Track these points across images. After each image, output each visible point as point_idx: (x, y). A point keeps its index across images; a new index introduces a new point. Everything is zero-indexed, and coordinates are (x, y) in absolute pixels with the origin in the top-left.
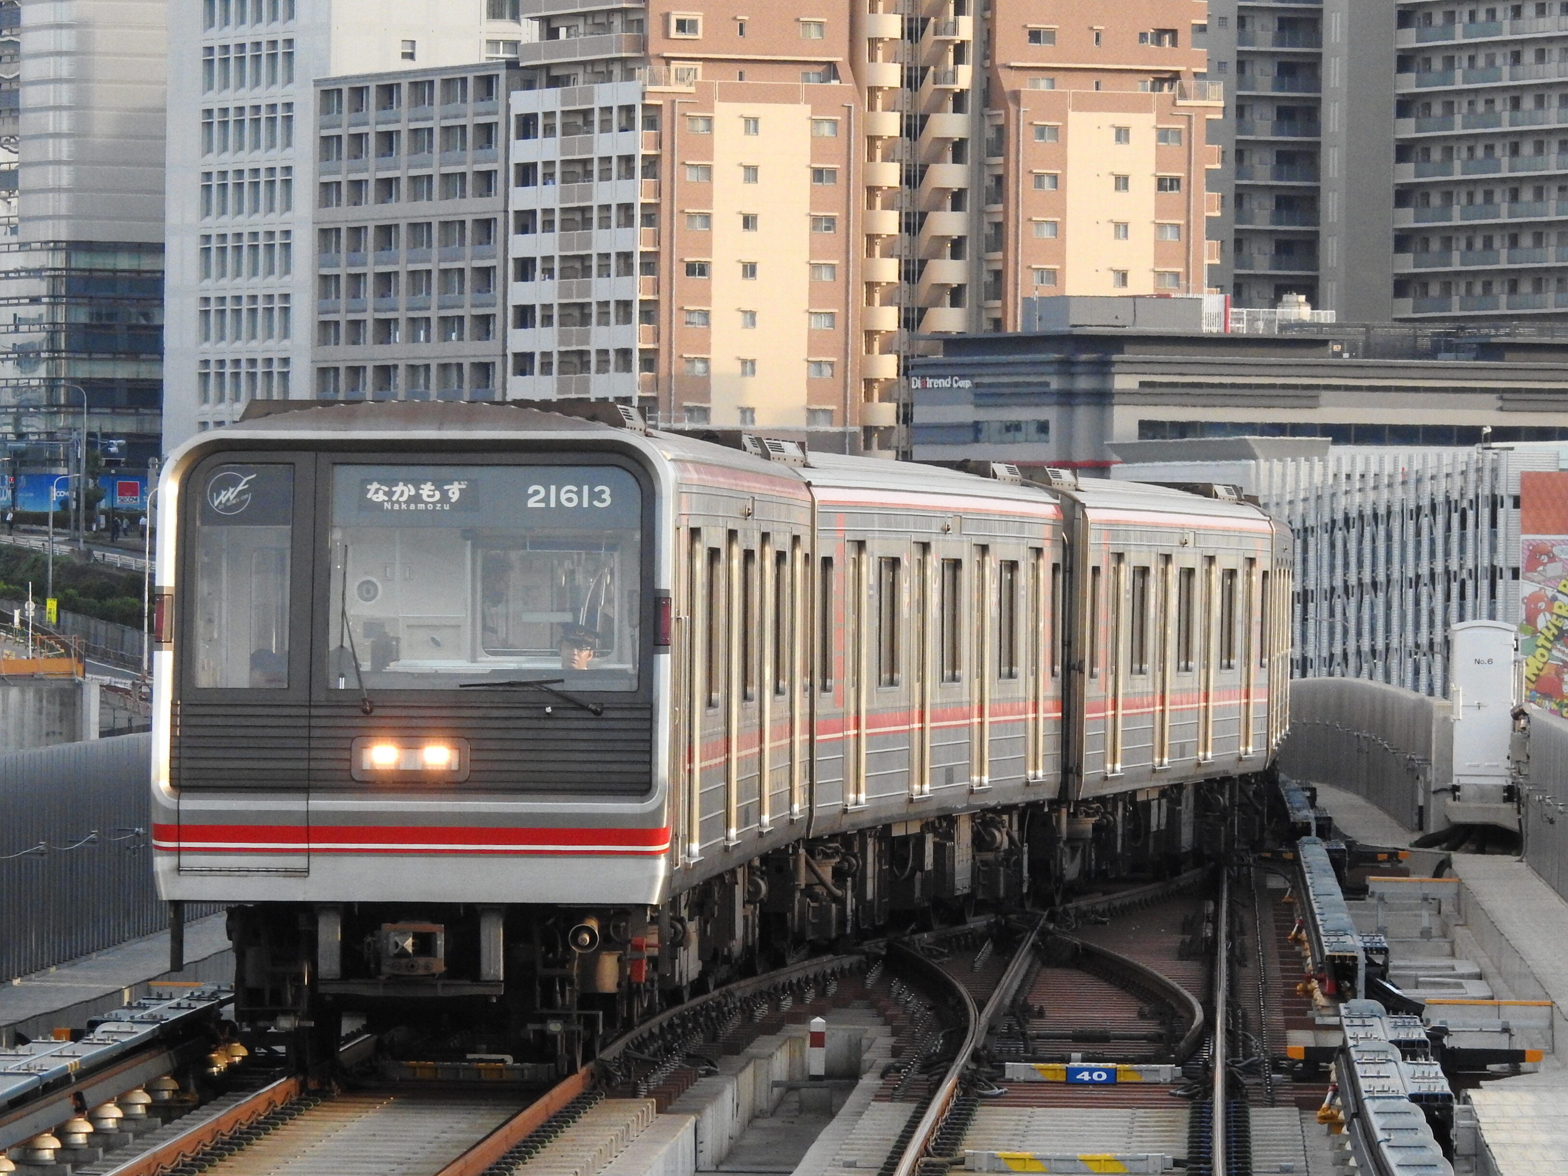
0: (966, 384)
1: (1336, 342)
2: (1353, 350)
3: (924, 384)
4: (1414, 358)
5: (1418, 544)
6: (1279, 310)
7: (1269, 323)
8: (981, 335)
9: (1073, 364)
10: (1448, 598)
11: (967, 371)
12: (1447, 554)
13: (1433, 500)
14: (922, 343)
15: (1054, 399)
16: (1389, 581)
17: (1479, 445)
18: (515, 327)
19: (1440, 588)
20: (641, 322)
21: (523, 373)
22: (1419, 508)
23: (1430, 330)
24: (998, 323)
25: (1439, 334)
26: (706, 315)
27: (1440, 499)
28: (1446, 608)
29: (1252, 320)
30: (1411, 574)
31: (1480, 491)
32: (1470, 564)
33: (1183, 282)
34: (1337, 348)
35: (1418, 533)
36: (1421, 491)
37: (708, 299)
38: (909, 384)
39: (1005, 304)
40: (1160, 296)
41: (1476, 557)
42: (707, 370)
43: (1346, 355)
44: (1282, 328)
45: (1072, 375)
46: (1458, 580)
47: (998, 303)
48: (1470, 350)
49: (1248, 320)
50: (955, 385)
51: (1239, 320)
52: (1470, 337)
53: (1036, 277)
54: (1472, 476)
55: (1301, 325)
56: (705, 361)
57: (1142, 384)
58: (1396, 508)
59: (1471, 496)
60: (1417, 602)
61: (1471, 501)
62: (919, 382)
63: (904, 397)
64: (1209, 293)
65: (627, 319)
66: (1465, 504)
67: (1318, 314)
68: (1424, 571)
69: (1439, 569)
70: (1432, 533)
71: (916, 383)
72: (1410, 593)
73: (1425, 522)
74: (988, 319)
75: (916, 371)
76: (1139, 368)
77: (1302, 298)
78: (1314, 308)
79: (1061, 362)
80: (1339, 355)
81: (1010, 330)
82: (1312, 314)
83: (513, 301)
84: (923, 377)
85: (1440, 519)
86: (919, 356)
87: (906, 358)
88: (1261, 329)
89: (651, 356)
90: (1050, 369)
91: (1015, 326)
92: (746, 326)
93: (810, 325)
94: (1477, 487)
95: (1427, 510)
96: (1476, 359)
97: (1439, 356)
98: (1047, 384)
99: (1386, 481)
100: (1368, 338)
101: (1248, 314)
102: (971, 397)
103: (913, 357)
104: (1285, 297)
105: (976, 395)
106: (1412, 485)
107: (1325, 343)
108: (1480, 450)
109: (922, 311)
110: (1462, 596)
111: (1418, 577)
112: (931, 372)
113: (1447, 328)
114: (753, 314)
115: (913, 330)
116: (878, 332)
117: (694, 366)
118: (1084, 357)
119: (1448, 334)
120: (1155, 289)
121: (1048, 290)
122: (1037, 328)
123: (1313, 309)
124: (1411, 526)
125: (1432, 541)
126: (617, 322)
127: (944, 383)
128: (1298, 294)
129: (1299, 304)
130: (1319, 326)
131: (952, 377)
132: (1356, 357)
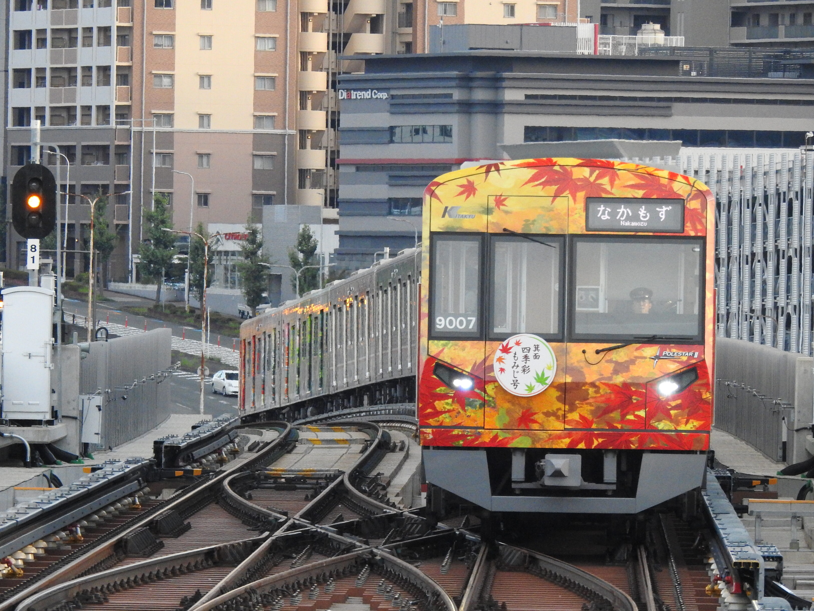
0: (384, 95)
1: (686, 62)
2: (700, 69)
3: (349, 96)
4: (749, 76)
5: (754, 227)
6: (639, 36)
7: (631, 46)
8: (395, 55)
9: (471, 79)
10: (777, 272)
11: (383, 85)
12: (777, 236)
13: (765, 192)
14: (347, 62)
15: (456, 108)
16: (729, 258)
17: (803, 147)
18: (16, 48)
19: (771, 264)
20: (118, 45)
21: (21, 85)
22: (754, 199)
23: (761, 53)
24: (409, 46)
25: (769, 56)
26: (171, 38)
27: (772, 191)
28: (776, 280)
29: (616, 46)
30: (747, 252)
31: (804, 185)
32: (796, 244)
33: (560, 13)
34: (686, 67)
35: (754, 219)
36: (756, 185)
37: (172, 26)
38: (336, 97)
39: (415, 31)
40: (541, 25)
41: (801, 238)
42: (173, 84)
43: (694, 74)
44: (642, 51)
45: (470, 88)
46: (786, 257)
47: (409, 30)
48: (794, 70)
49: (613, 44)
50: (374, 96)
51: (605, 45)
52: (794, 59)
53: (440, 9)
54: (797, 172)
55: (657, 49)
56: (171, 76)
57: (527, 97)
58: (736, 198)
59: (797, 188)
60: (753, 275)
61: (797, 193)
62: (345, 95)
63: (332, 106)
64: (582, 21)
65: (107, 42)
66: (792, 195)
67: (670, 39)
68: (758, 250)
69: (771, 248)
70: (765, 219)
71: (343, 95)
72: (747, 268)
73: (759, 211)
74: (401, 43)
75: (342, 85)
76: (525, 84)
77: (658, 26)
78: (667, 33)
79: (461, 79)
80: (688, 73)
81: (419, 52)
82: (666, 40)
83: (13, 26)
84: (348, 90)
85: (772, 208)
86: (344, 73)
87: (334, 74)
88: (623, 52)
89: (126, 72)
90: (453, 83)
91: (424, 49)
92: (203, 48)
93: (256, 47)
94: (802, 181)
95: (760, 200)
96: (799, 77)
97: (770, 74)
98: (450, 96)
99: (727, 177)
100: (711, 60)
101: (614, 39)
102: (388, 107)
103: (339, 74)
104: (644, 26)
105: (392, 105)
106: (748, 180)
107: (676, 63)
108: (803, 152)
109: (347, 36)
110: (789, 270)
111: (753, 255)
112: (353, 86)
113: (776, 51)
114: (210, 38)
115: (340, 52)
116: (310, 53)
117: (161, 81)
118: (479, 74)
119: (776, 57)
120: (538, 19)
121: (450, 18)
122: (442, 51)
123: (665, 35)
124: (747, 213)
125: (765, 226)
126: (99, 44)
127: (367, 95)
128: (655, 23)
129: (655, 32)
130: (673, 49)
131: (372, 90)
132: (701, 75)
